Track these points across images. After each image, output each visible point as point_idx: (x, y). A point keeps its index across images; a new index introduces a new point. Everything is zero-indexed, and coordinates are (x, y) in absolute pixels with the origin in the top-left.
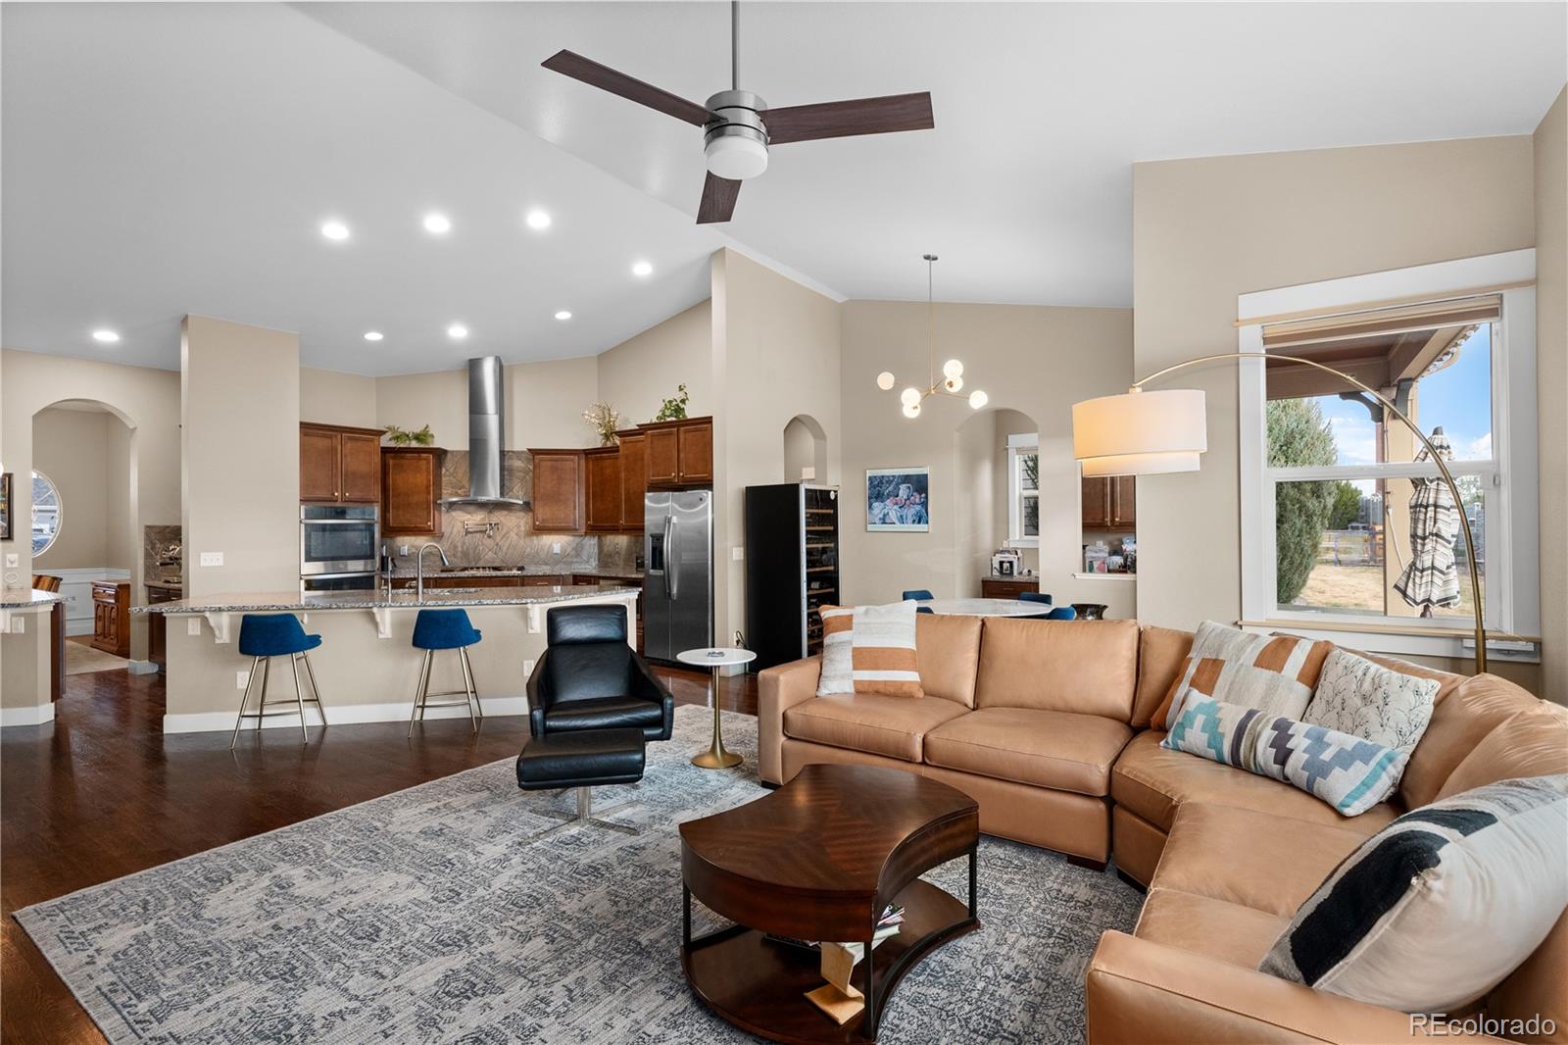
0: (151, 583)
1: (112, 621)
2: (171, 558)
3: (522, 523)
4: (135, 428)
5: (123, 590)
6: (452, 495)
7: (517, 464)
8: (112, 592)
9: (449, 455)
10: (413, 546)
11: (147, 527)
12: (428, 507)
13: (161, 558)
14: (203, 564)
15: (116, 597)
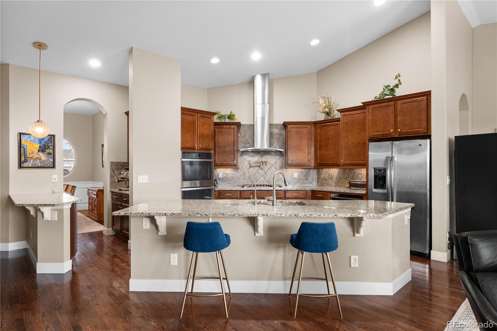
0: (113, 190)
1: (95, 206)
2: (122, 178)
3: (278, 162)
4: (106, 114)
5: (100, 192)
6: (243, 147)
7: (276, 131)
8: (95, 193)
9: (242, 127)
10: (225, 174)
11: (112, 162)
12: (234, 154)
13: (117, 178)
14: (139, 182)
15: (97, 195)
